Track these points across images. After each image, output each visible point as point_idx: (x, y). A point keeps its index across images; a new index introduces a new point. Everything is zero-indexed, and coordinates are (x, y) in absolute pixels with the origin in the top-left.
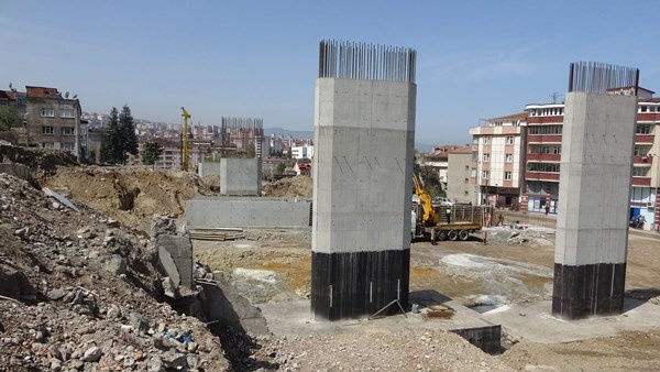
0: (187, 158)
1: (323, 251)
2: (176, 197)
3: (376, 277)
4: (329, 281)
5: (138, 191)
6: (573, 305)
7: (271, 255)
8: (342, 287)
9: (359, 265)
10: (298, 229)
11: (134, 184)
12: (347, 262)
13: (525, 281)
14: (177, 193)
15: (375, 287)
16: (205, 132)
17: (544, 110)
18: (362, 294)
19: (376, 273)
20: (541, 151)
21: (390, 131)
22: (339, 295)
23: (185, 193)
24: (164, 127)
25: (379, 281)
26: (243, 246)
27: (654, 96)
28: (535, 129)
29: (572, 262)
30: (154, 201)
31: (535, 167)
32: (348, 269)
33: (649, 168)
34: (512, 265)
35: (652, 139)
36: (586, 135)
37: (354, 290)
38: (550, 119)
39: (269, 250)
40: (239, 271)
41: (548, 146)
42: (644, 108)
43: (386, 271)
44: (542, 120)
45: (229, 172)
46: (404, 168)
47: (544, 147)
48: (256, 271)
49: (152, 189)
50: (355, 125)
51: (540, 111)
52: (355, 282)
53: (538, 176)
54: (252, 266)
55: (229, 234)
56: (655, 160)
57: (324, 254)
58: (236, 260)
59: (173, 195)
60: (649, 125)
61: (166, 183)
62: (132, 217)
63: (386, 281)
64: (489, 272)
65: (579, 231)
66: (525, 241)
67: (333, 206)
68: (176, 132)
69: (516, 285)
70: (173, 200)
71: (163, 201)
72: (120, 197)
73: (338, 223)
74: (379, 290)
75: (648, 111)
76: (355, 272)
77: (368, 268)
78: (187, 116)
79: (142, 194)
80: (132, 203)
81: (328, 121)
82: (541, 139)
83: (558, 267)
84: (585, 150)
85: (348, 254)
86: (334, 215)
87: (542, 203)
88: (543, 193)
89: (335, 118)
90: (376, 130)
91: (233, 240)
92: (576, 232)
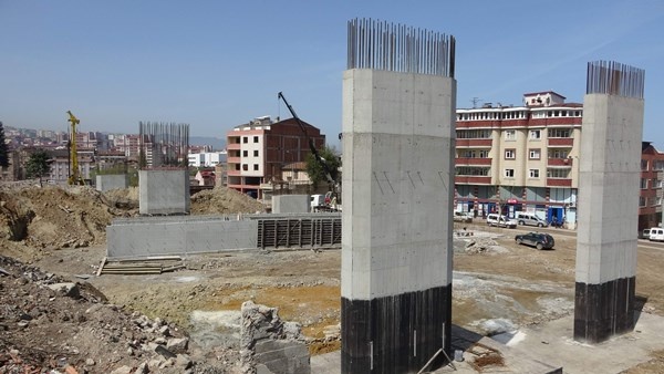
0: (76, 169)
1: (361, 297)
2: (83, 219)
3: (420, 323)
4: (369, 336)
5: (32, 214)
6: (598, 327)
7: (227, 289)
8: (384, 342)
9: (402, 309)
10: (245, 252)
11: (28, 205)
12: (389, 310)
13: (515, 298)
14: (83, 214)
15: (419, 336)
16: (85, 139)
17: (470, 114)
18: (405, 348)
19: (420, 319)
20: (468, 155)
21: (433, 138)
22: (380, 352)
23: (92, 213)
24: (33, 134)
25: (424, 327)
26: (189, 279)
27: (565, 102)
28: (460, 134)
29: (596, 280)
30: (55, 226)
31: (463, 171)
32: (390, 316)
33: (570, 170)
34: (490, 278)
35: (571, 142)
36: (608, 140)
37: (397, 344)
38: (477, 123)
39: (221, 282)
40: (198, 315)
41: (474, 150)
42: (557, 113)
43: (431, 314)
44: (468, 124)
45: (150, 187)
46: (447, 185)
47: (470, 151)
48: (220, 314)
49: (51, 212)
50: (396, 132)
51: (466, 115)
52: (398, 333)
53: (466, 180)
54: (210, 306)
55: (166, 264)
56: (575, 162)
57: (362, 302)
58: (187, 300)
59: (78, 217)
60: (568, 129)
61: (68, 203)
62: (30, 250)
63: (431, 327)
64: (475, 290)
65: (603, 245)
66: (483, 249)
67: (373, 238)
68: (48, 139)
69: (509, 304)
70: (79, 223)
71: (67, 226)
72: (10, 224)
73: (379, 260)
74: (423, 340)
75: (567, 116)
76: (397, 320)
77: (411, 313)
78: (75, 122)
79: (37, 218)
80: (25, 229)
81: (365, 126)
82: (467, 143)
83: (580, 286)
84: (606, 157)
85: (390, 298)
86: (374, 249)
87: (470, 207)
88: (471, 196)
89: (374, 122)
90: (418, 137)
91: (172, 271)
92: (599, 248)
